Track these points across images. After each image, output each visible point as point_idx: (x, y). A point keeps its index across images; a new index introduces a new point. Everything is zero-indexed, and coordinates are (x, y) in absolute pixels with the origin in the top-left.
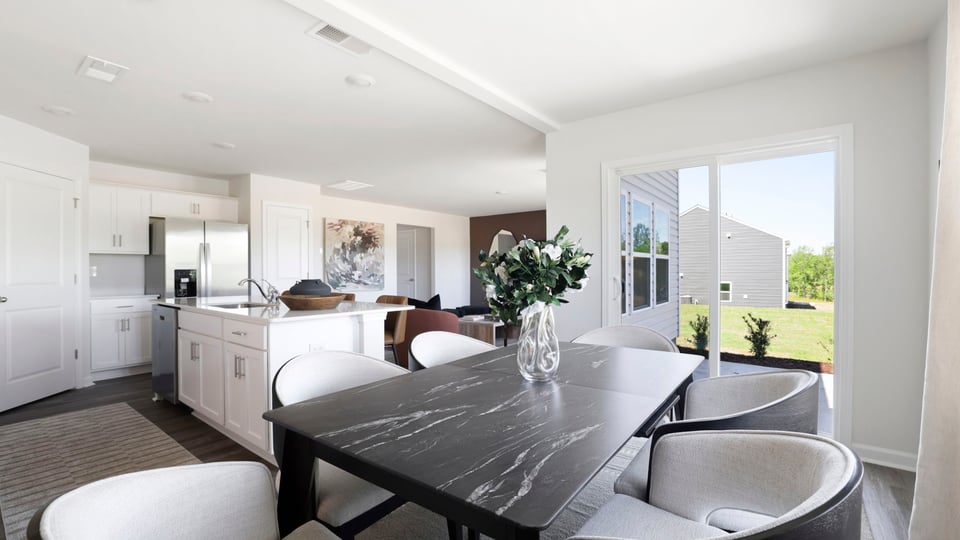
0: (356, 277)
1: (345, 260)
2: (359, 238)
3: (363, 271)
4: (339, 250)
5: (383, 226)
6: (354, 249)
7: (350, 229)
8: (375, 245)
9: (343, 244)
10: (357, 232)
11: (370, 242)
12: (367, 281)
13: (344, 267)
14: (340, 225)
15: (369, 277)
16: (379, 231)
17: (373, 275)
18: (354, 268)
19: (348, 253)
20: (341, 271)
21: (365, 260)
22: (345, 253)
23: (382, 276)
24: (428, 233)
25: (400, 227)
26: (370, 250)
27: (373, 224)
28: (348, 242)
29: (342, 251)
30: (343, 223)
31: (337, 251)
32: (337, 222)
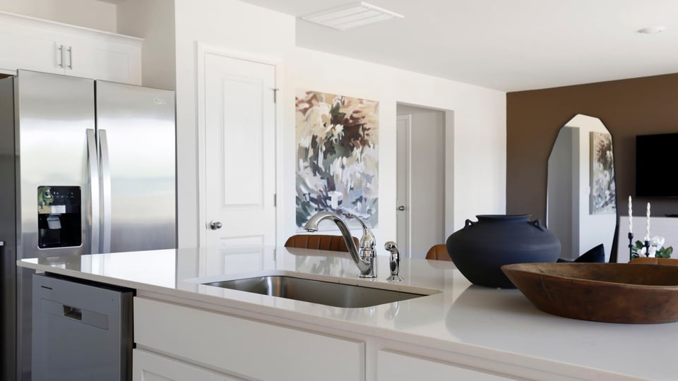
0: (333, 204)
1: (316, 169)
2: (339, 128)
3: (345, 193)
4: (307, 150)
5: (377, 106)
6: (330, 149)
7: (323, 110)
8: (364, 143)
9: (314, 138)
10: (337, 117)
11: (357, 136)
12: (351, 211)
13: (316, 184)
14: (309, 102)
15: (354, 203)
16: (369, 113)
17: (360, 199)
18: (331, 186)
19: (321, 156)
20: (311, 191)
21: (348, 171)
22: (316, 156)
23: (376, 201)
24: (441, 117)
25: (402, 108)
26: (357, 152)
27: (361, 101)
28: (322, 135)
29: (311, 153)
30: (314, 98)
31: (303, 152)
32: (303, 96)
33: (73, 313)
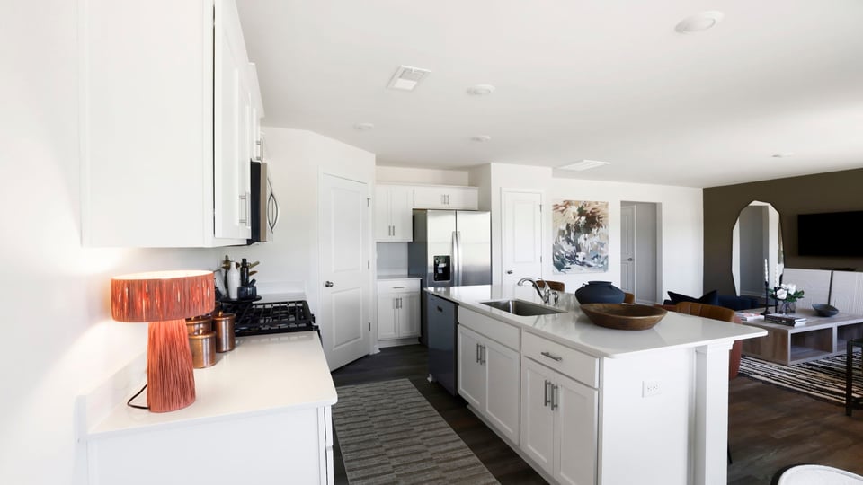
0: (580, 259)
1: (569, 241)
2: (583, 218)
3: (587, 253)
4: (564, 231)
5: (607, 205)
6: (578, 230)
7: (574, 209)
8: (599, 225)
9: (568, 225)
10: (581, 212)
11: (594, 222)
12: (591, 263)
13: (569, 249)
14: (565, 206)
15: (593, 259)
16: (603, 209)
17: (597, 256)
18: (579, 250)
19: (572, 234)
20: (566, 253)
21: (588, 242)
22: (569, 234)
23: (607, 257)
24: (653, 209)
25: (624, 204)
26: (594, 231)
27: (597, 203)
28: (572, 222)
29: (566, 232)
30: (568, 204)
31: (562, 233)
32: (561, 203)
33: (440, 309)
